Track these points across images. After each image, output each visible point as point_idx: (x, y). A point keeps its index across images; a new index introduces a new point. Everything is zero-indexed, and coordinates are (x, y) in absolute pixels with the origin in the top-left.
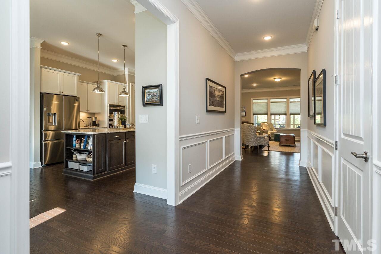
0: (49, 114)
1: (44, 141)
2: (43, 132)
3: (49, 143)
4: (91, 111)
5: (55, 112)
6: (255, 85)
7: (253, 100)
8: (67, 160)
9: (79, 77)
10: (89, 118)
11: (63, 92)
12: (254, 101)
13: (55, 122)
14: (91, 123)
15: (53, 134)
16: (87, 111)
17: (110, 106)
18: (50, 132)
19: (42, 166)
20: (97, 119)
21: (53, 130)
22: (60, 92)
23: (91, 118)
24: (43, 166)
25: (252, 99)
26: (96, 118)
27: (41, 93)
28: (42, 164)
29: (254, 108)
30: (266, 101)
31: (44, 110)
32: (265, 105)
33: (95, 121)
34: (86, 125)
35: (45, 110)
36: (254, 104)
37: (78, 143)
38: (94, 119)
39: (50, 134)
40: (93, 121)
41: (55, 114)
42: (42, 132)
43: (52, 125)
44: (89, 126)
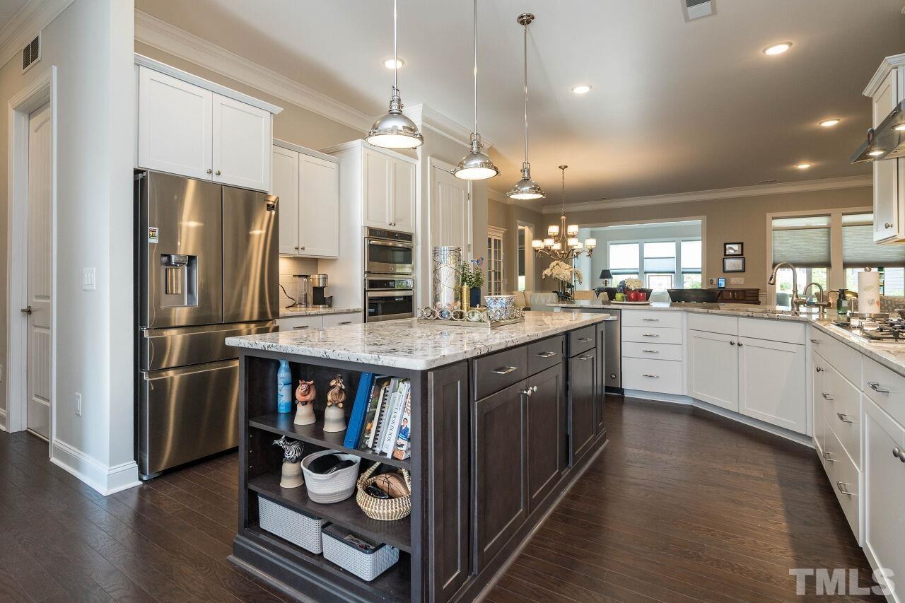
0: (169, 257)
1: (151, 374)
2: (146, 334)
3: (172, 378)
4: (310, 252)
5: (191, 253)
6: (804, 166)
7: (773, 218)
8: (252, 487)
9: (276, 118)
10: (300, 276)
11: (219, 174)
12: (777, 223)
13: (190, 291)
14: (306, 295)
15: (184, 339)
16: (296, 252)
17: (373, 233)
18: (174, 332)
19: (140, 479)
20: (330, 281)
21: (183, 323)
22: (210, 172)
23: (306, 276)
24: (145, 478)
25: (769, 216)
26: (325, 278)
27: (137, 172)
28: (142, 471)
29: (776, 244)
30: (823, 221)
31: (151, 241)
32: (820, 237)
33: (322, 289)
34: (294, 302)
35: (153, 240)
36: (776, 232)
37: (305, 403)
38: (317, 280)
39: (176, 339)
40: (315, 289)
41: (192, 258)
42: (142, 333)
43: (182, 304)
44: (301, 304)
